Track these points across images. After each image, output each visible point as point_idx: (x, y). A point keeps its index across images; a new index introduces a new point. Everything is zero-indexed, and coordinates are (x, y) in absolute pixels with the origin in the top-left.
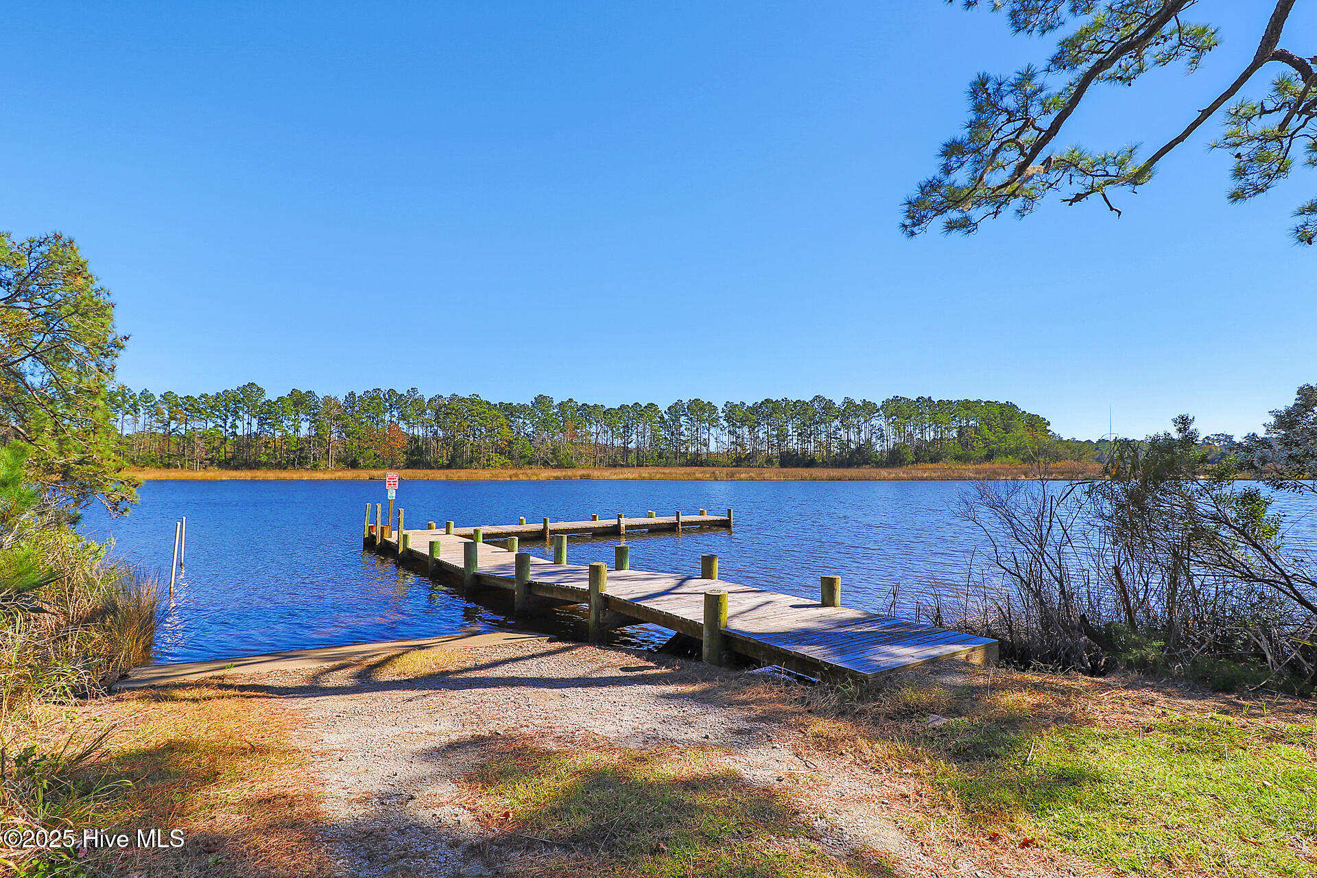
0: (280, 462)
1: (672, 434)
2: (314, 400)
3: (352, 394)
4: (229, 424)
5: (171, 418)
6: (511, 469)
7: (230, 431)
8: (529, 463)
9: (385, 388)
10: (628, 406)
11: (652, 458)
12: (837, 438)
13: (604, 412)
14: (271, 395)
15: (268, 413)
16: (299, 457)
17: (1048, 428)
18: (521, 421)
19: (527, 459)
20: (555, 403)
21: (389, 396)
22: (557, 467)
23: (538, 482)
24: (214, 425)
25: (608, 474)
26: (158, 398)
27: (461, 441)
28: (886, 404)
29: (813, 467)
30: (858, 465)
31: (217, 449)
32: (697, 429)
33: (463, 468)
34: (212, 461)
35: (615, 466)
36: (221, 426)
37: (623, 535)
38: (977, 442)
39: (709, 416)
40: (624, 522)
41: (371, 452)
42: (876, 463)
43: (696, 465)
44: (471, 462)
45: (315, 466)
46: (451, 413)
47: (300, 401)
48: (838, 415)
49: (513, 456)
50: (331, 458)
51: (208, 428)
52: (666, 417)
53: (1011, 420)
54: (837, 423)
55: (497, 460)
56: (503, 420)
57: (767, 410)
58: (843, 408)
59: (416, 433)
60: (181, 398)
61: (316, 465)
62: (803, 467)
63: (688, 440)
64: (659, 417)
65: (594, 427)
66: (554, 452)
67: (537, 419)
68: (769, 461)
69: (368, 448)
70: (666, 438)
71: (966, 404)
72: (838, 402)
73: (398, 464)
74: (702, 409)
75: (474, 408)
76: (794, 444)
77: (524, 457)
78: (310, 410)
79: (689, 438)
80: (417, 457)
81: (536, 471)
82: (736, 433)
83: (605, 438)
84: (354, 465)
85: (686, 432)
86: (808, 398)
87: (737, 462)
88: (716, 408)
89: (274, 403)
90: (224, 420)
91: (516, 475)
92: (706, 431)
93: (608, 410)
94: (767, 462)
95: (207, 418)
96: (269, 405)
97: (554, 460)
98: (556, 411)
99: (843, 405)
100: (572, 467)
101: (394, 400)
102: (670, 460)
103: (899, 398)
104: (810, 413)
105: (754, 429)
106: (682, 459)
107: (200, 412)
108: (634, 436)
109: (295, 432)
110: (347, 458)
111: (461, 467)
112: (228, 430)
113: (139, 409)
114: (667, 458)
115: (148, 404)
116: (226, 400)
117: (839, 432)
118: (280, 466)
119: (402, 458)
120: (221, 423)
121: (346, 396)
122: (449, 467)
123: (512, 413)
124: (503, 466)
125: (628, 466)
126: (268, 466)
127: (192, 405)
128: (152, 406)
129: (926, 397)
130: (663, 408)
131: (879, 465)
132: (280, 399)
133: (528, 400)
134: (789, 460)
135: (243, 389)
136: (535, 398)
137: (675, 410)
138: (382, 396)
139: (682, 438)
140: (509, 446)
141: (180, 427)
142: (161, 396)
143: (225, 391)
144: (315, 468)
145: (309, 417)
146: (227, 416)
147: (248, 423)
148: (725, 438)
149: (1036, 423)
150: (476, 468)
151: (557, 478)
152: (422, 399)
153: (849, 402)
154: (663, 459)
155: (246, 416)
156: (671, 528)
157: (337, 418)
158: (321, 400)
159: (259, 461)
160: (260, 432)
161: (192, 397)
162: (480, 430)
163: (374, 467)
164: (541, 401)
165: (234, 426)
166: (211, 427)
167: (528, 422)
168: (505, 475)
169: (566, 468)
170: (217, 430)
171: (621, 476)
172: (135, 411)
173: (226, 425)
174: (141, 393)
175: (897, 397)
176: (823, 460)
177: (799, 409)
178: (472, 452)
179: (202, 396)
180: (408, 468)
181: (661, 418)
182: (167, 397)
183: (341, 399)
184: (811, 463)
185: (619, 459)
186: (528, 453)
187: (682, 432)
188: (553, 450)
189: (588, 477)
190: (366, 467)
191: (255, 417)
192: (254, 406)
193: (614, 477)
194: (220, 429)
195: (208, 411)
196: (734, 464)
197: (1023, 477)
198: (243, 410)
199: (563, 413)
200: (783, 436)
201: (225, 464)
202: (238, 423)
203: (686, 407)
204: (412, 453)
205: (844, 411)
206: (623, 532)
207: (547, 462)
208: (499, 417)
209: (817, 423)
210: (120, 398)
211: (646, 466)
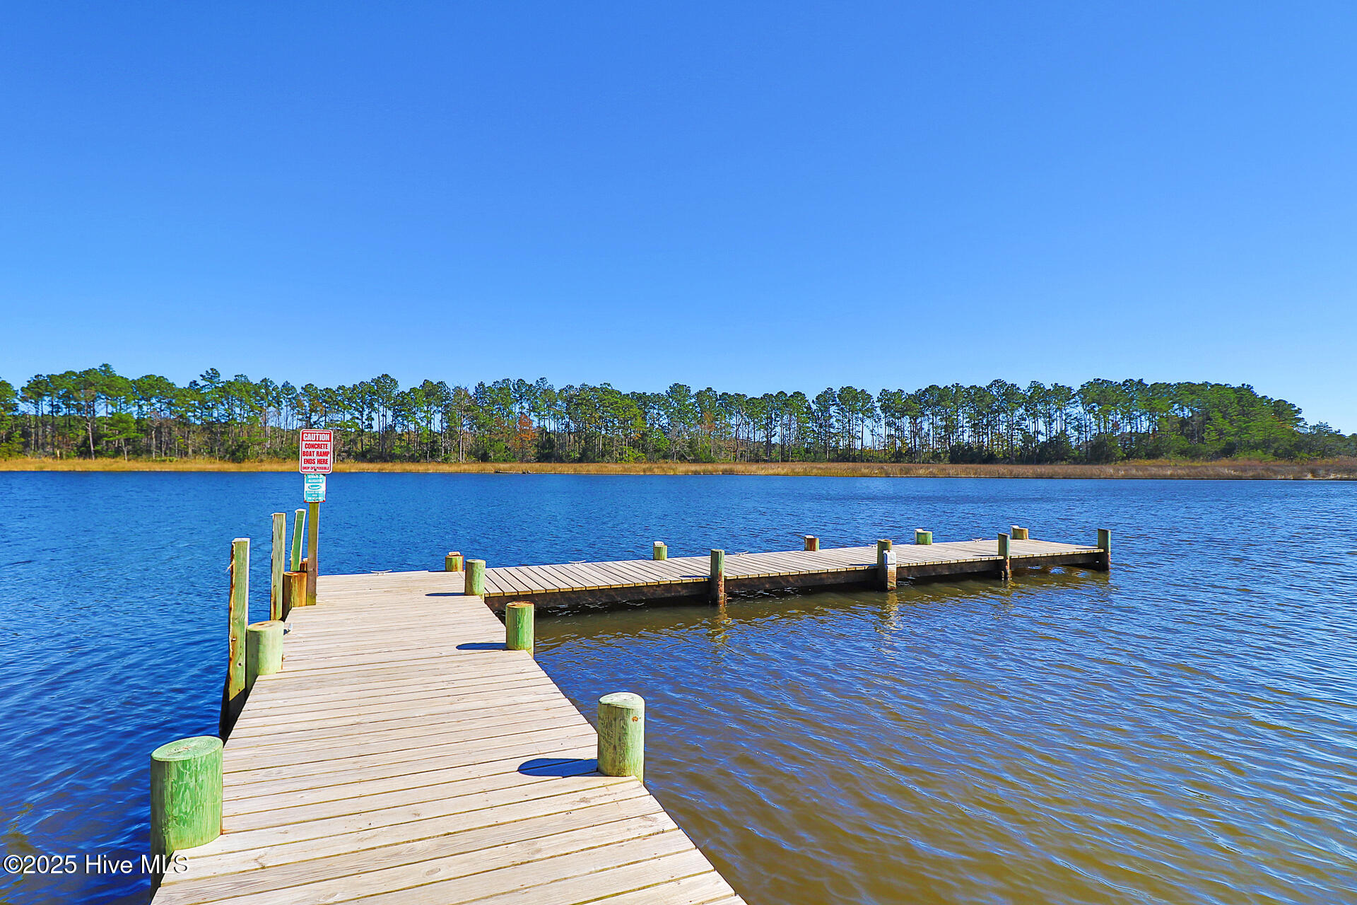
0: (413, 455)
1: (821, 426)
2: (445, 391)
3: (481, 384)
4: (365, 417)
5: (312, 411)
6: (645, 463)
7: (367, 423)
8: (665, 457)
9: (514, 378)
10: (772, 395)
11: (799, 452)
12: (1022, 430)
13: (747, 402)
14: (404, 387)
15: (402, 406)
16: (431, 450)
17: (1300, 416)
18: (656, 411)
19: (662, 453)
20: (693, 393)
21: (518, 387)
22: (695, 461)
23: (675, 476)
24: (350, 417)
25: (754, 468)
26: (299, 390)
27: (593, 433)
28: (1085, 390)
29: (992, 463)
30: (1051, 461)
31: (354, 442)
32: (849, 421)
33: (594, 462)
34: (349, 453)
35: (757, 461)
36: (358, 418)
37: (892, 589)
38: (1209, 433)
39: (862, 405)
40: (898, 557)
41: (502, 445)
42: (1075, 459)
43: (848, 461)
44: (603, 456)
45: (446, 459)
46: (582, 404)
47: (432, 392)
48: (1023, 403)
49: (647, 450)
50: (462, 451)
51: (345, 421)
52: (814, 407)
53: (1253, 406)
54: (1021, 411)
55: (631, 453)
56: (635, 410)
57: (932, 398)
58: (1029, 394)
59: (547, 426)
60: (320, 390)
61: (448, 458)
62: (980, 463)
63: (839, 433)
64: (806, 407)
65: (735, 419)
66: (691, 445)
67: (672, 410)
68: (936, 457)
69: (499, 440)
70: (813, 430)
71: (1190, 388)
72: (1024, 386)
73: (529, 458)
74: (855, 398)
75: (606, 397)
76: (967, 437)
77: (659, 451)
78: (442, 401)
79: (840, 430)
80: (548, 450)
81: (674, 466)
82: (895, 424)
83: (747, 431)
84: (484, 458)
85: (836, 425)
86: (984, 383)
87: (896, 458)
88: (870, 397)
89: (407, 395)
90: (360, 412)
91: (651, 470)
92: (860, 422)
93: (750, 399)
94: (933, 458)
95: (344, 409)
96: (402, 397)
97: (692, 454)
98: (693, 400)
99: (1029, 391)
100: (711, 461)
101: (523, 391)
102: (819, 454)
103: (1100, 382)
104: (988, 399)
105: (915, 420)
106: (833, 455)
107: (337, 404)
108: (778, 429)
109: (427, 424)
110: (478, 451)
111: (593, 461)
112: (364, 423)
113: (281, 402)
114: (816, 453)
115: (290, 396)
116: (362, 391)
117: (1023, 422)
118: (413, 459)
119: (533, 451)
120: (358, 416)
121: (476, 387)
122: (580, 460)
123: (645, 403)
124: (637, 460)
125: (771, 461)
126: (402, 458)
127: (330, 397)
128: (294, 398)
129: (1136, 379)
130: (811, 397)
131: (1076, 461)
132: (413, 390)
133: (663, 389)
134: (962, 455)
135: (377, 381)
136: (670, 387)
137: (825, 399)
138: (511, 386)
139: (832, 430)
140: (642, 438)
141: (321, 419)
142: (302, 388)
143: (362, 382)
144: (446, 460)
145: (440, 409)
146: (363, 409)
147: (383, 415)
148: (883, 430)
149: (1284, 411)
150: (608, 462)
151: (696, 473)
152: (551, 390)
153: (1036, 387)
154: (810, 453)
155: (381, 408)
156: (990, 573)
157: (468, 409)
158: (452, 391)
159: (394, 453)
160: (395, 424)
161: (330, 389)
162: (612, 422)
163: (505, 460)
164: (678, 391)
165: (370, 418)
166: (349, 419)
167: (662, 413)
168: (639, 468)
169: (705, 462)
170: (354, 422)
171: (771, 472)
172: (278, 404)
173: (362, 417)
174: (283, 386)
175: (1099, 379)
176: (1004, 455)
177: (976, 396)
178: (604, 445)
179: (340, 388)
180: (539, 462)
181: (809, 408)
182: (308, 388)
183: (471, 391)
184: (990, 459)
185: (762, 454)
186: (663, 446)
187: (832, 424)
188: (689, 443)
189: (730, 473)
190: (497, 461)
191: (389, 409)
192: (389, 398)
193: (763, 472)
194: (356, 421)
195: (346, 403)
196: (893, 459)
197: (1310, 476)
198: (378, 402)
199: (700, 402)
200: (951, 428)
201: (362, 457)
202: (374, 415)
203: (836, 396)
204: (543, 447)
205: (1030, 397)
206: (892, 583)
207: (683, 456)
208: (632, 407)
209: (997, 411)
210: (263, 391)
211: (792, 461)
